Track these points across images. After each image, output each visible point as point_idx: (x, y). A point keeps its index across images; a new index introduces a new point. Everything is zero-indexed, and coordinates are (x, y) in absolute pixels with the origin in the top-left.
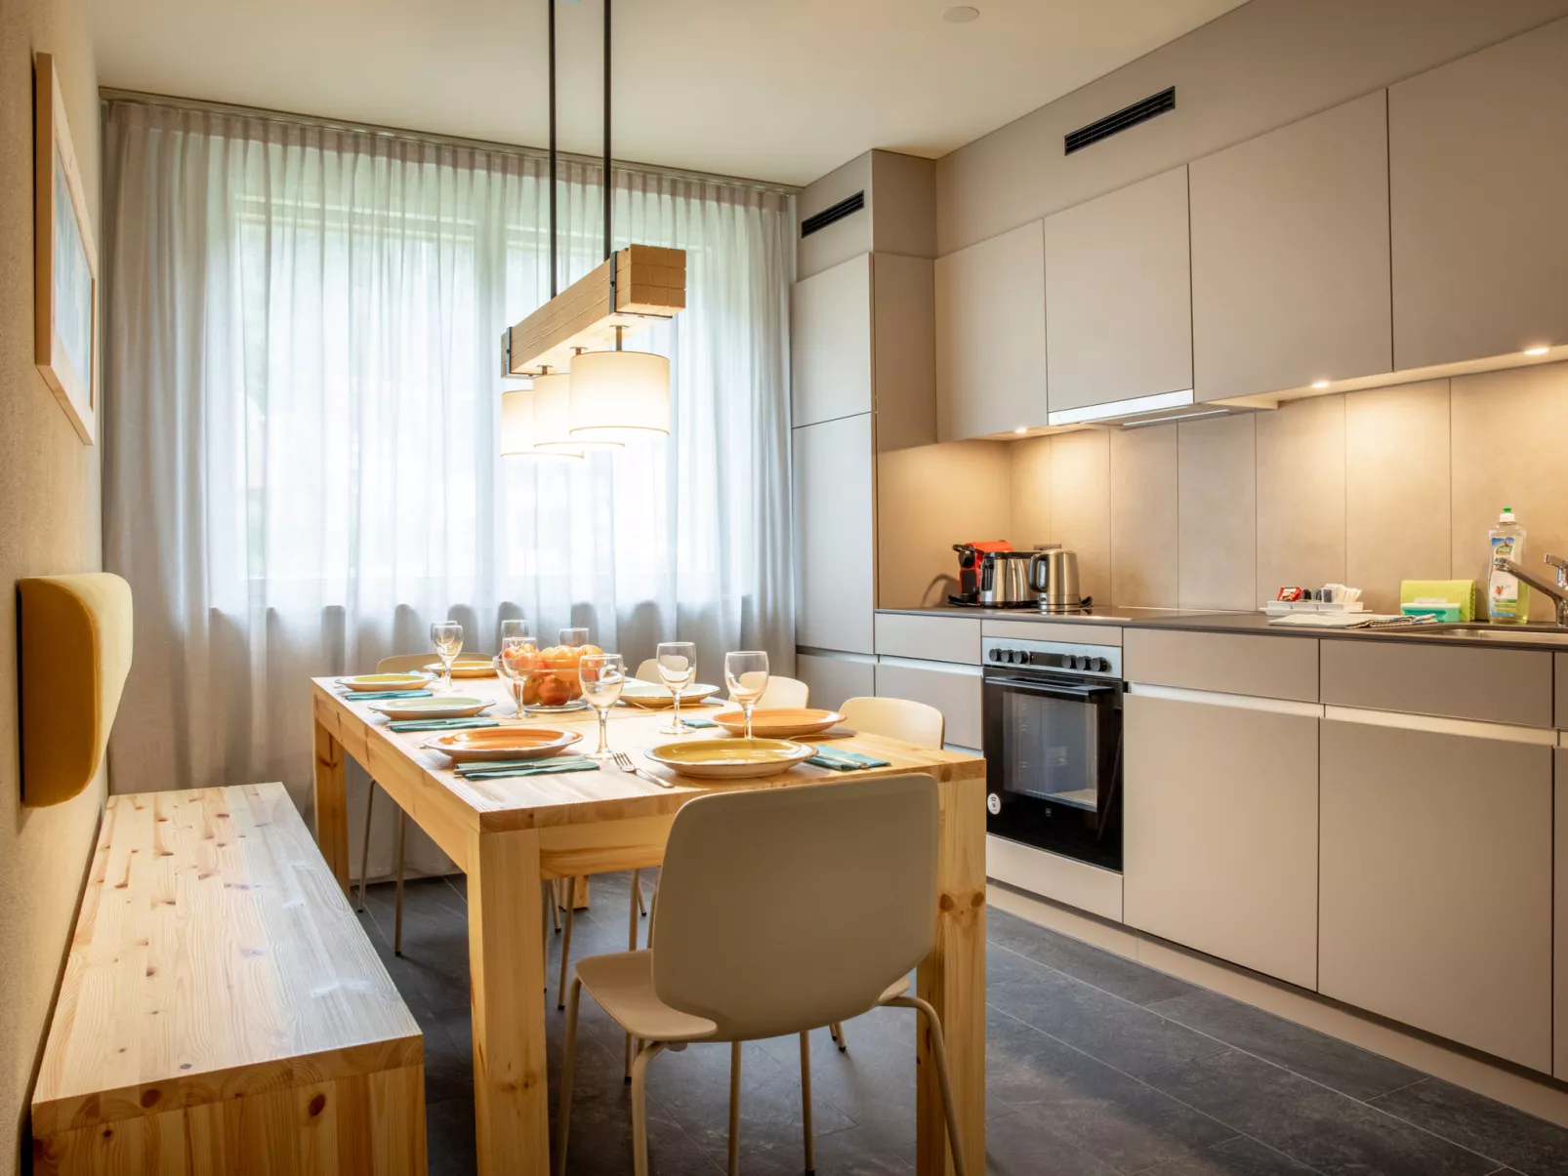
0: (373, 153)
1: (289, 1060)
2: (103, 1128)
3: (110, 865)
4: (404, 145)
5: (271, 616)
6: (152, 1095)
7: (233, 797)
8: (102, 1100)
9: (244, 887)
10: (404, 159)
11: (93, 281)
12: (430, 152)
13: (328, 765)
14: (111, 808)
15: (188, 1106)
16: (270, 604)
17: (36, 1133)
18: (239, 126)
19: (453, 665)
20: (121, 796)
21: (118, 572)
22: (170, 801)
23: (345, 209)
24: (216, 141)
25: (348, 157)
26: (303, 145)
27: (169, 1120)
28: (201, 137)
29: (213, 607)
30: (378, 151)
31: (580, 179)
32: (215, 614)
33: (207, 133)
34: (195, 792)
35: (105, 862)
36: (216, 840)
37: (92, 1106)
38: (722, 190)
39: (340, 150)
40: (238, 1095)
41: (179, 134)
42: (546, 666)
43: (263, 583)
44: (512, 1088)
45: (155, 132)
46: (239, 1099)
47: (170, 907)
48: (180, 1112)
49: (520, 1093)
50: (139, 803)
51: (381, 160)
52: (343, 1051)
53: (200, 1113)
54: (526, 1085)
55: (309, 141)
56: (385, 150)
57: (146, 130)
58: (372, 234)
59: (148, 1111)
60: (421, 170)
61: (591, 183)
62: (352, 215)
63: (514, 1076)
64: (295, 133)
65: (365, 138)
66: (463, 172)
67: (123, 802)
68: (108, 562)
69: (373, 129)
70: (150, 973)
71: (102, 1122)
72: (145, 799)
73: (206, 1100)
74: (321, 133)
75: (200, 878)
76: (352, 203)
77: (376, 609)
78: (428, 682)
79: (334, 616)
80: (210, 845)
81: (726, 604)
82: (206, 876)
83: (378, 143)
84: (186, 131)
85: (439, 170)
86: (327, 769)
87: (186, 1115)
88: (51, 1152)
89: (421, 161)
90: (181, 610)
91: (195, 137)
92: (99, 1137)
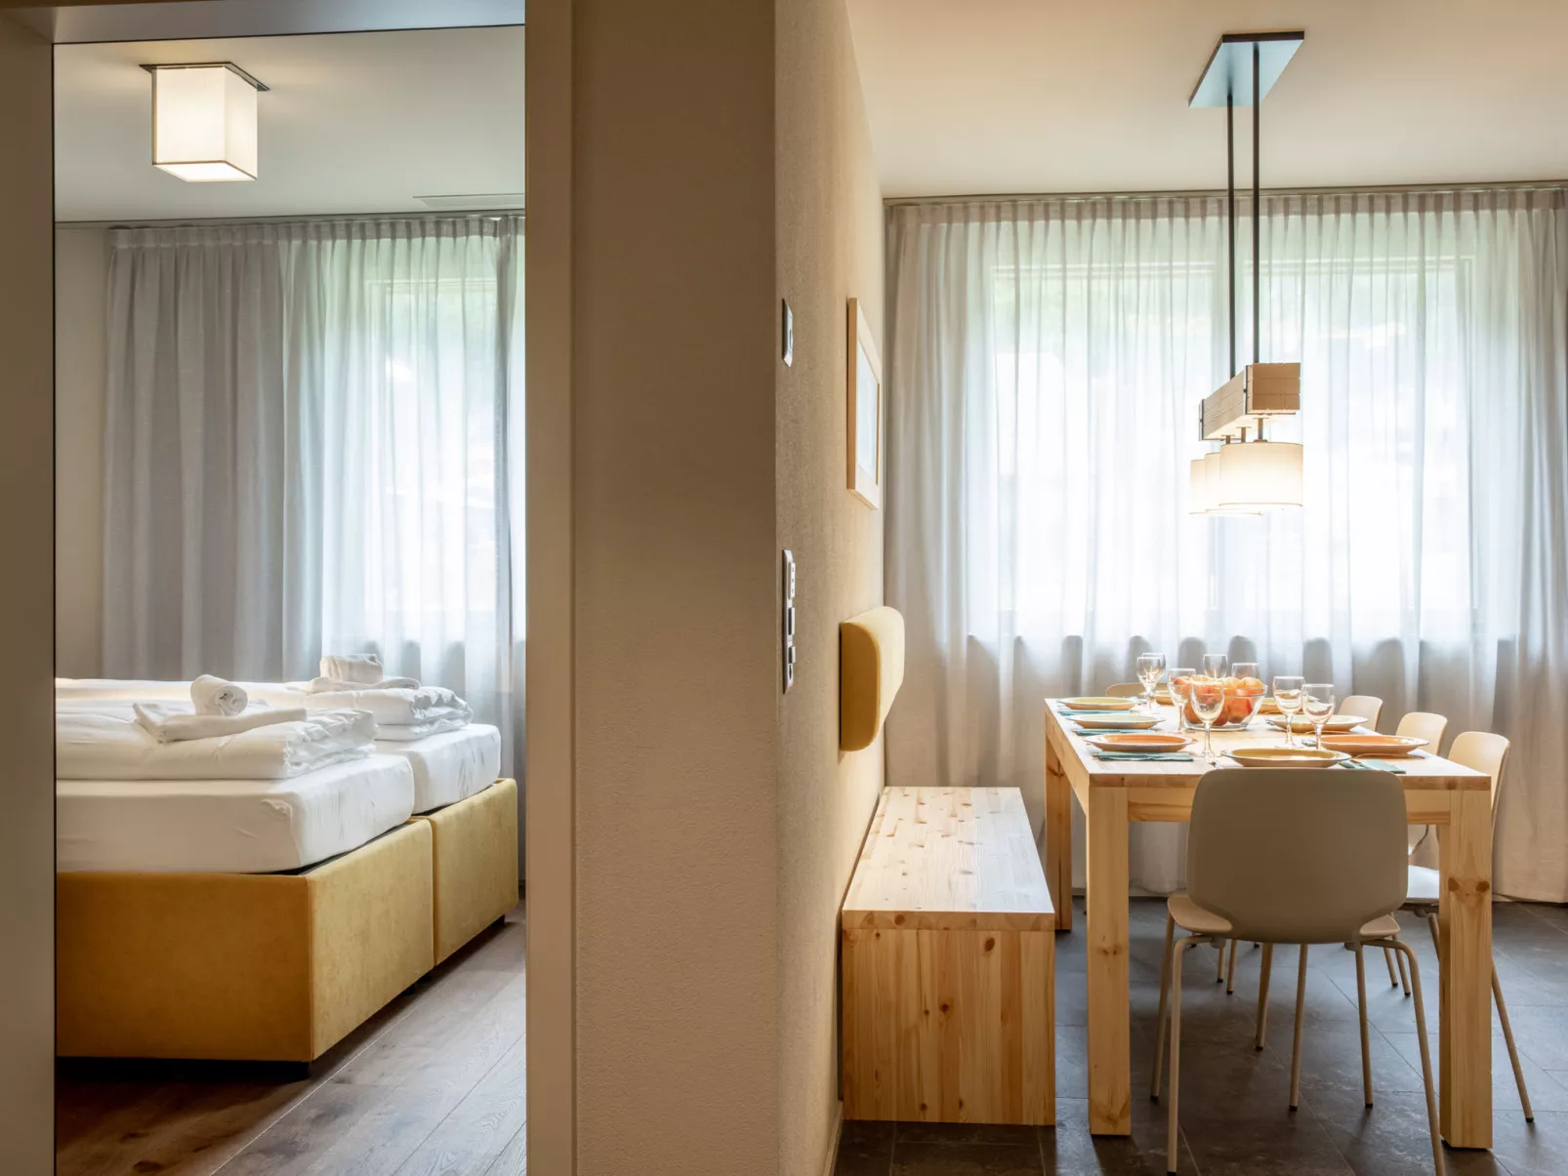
0: (1109, 216)
1: (975, 913)
2: (875, 931)
3: (884, 825)
4: (1138, 204)
5: (1018, 643)
6: (901, 918)
7: (977, 794)
8: (876, 915)
9: (972, 844)
10: (1138, 218)
11: (878, 385)
12: (1163, 207)
13: (1056, 774)
14: (886, 794)
15: (918, 929)
16: (1019, 633)
17: (844, 927)
18: (992, 211)
19: (1154, 690)
20: (893, 788)
21: (894, 606)
22: (930, 793)
23: (1086, 266)
24: (974, 226)
25: (1086, 223)
26: (1047, 218)
27: (909, 934)
28: (962, 225)
29: (970, 634)
30: (1114, 214)
31: (1316, 209)
32: (971, 639)
33: (966, 221)
34: (949, 789)
35: (880, 824)
36: (959, 818)
37: (870, 917)
38: (1480, 198)
39: (1079, 218)
40: (946, 929)
41: (945, 225)
42: (1209, 692)
43: (1012, 615)
44: (1105, 952)
45: (926, 227)
46: (946, 932)
47: (921, 849)
48: (915, 931)
49: (1111, 956)
50: (906, 793)
51: (1117, 222)
52: (1006, 914)
53: (925, 934)
54: (1115, 953)
55: (1052, 215)
56: (1120, 213)
57: (918, 226)
58: (1109, 278)
59: (898, 927)
60: (1154, 225)
61: (1328, 213)
62: (1090, 270)
63: (1107, 945)
64: (1040, 209)
65: (1102, 203)
66: (1195, 221)
67: (895, 791)
68: (888, 600)
69: (1109, 196)
70: (904, 874)
71: (876, 927)
72: (911, 790)
73: (929, 928)
74: (1063, 206)
75: (943, 836)
76: (1091, 262)
77: (1110, 640)
78: (1133, 705)
79: (1074, 645)
80: (953, 821)
81: (1477, 645)
82: (947, 836)
83: (1114, 206)
84: (950, 222)
85: (1171, 223)
86: (1055, 777)
87: (918, 934)
88: (851, 938)
89: (1154, 216)
90: (944, 638)
91: (957, 226)
92: (873, 936)
